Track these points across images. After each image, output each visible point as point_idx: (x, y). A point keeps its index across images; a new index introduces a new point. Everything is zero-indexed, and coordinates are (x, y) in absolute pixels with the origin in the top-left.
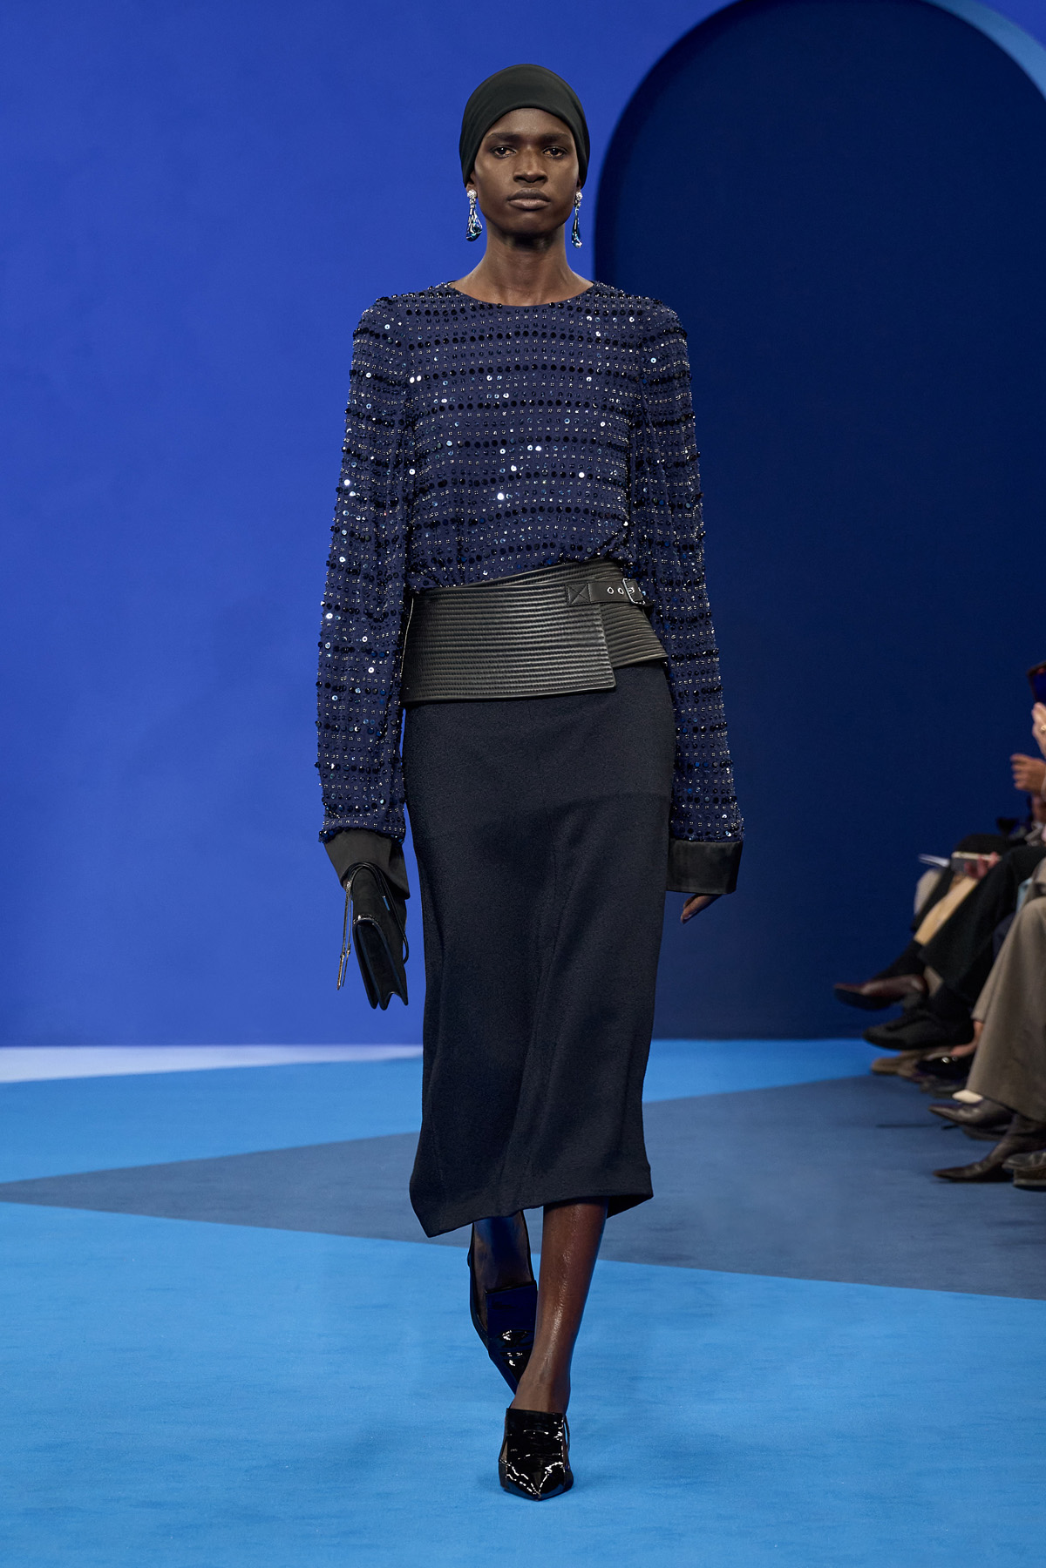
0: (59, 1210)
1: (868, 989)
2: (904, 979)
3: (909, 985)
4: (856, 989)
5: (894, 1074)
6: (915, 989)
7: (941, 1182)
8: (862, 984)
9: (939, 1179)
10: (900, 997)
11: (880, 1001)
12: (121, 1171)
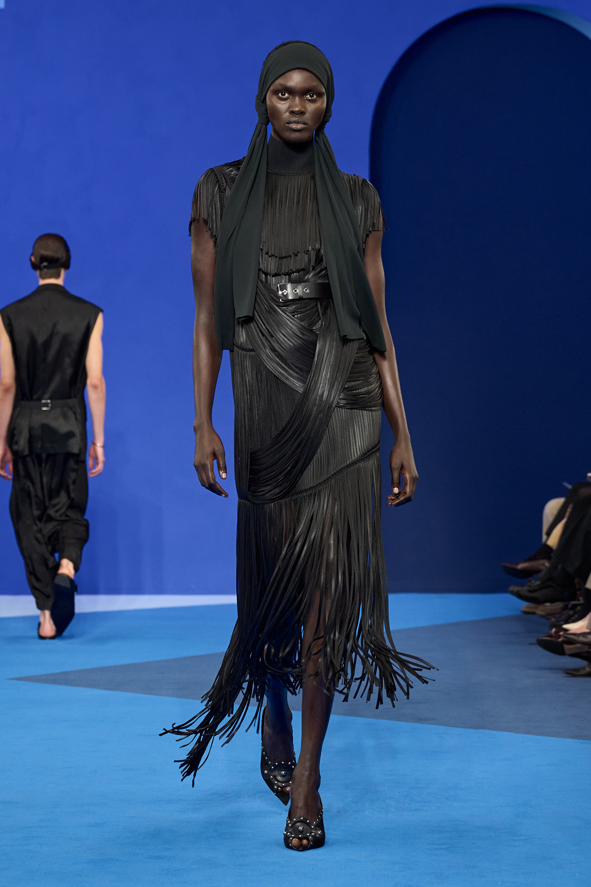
0: (83, 689)
1: (521, 566)
2: (541, 562)
3: (543, 565)
4: (513, 566)
5: (534, 613)
6: (546, 567)
7: (567, 677)
8: (518, 564)
9: (566, 675)
10: (538, 571)
11: (527, 574)
12: (115, 667)
